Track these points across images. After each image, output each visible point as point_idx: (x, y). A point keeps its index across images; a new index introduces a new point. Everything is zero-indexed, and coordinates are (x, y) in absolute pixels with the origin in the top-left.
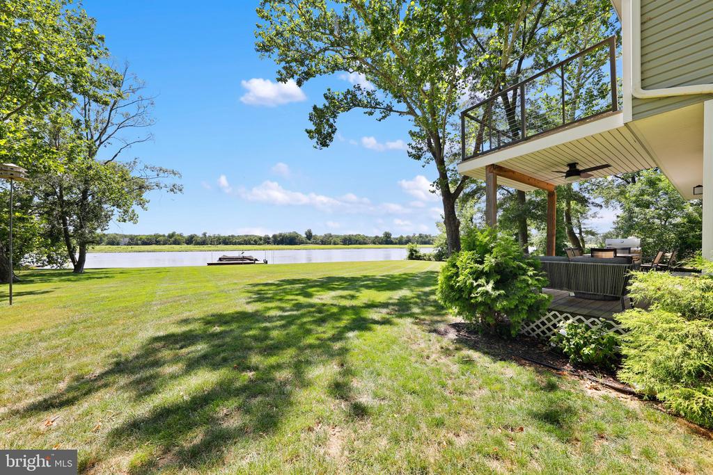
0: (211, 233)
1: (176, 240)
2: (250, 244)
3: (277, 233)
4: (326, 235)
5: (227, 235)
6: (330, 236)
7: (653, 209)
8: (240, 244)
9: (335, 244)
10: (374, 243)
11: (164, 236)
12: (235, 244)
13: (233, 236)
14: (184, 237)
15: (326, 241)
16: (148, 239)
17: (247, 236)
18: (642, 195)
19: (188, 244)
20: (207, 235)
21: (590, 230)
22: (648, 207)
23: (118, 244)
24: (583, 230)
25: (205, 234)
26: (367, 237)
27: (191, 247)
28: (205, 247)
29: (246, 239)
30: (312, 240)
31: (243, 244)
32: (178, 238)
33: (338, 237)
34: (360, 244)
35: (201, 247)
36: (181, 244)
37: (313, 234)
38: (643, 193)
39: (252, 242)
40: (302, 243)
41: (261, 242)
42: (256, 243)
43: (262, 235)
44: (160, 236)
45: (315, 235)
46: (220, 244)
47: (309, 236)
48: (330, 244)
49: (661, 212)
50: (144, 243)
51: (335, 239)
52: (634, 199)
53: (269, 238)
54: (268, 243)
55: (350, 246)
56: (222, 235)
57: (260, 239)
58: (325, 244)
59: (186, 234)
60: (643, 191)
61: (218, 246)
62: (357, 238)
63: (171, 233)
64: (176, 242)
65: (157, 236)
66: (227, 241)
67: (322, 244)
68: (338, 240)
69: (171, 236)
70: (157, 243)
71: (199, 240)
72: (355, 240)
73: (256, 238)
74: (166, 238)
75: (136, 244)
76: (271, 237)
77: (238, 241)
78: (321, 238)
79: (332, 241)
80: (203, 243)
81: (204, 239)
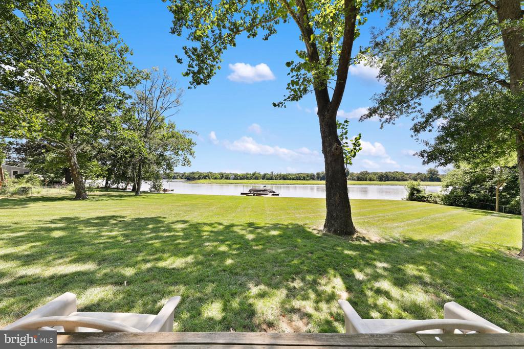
0: (276, 172)
2: (300, 179)
3: (320, 171)
4: (362, 173)
5: (285, 173)
6: (366, 173)
8: (293, 179)
9: (370, 180)
12: (290, 179)
13: (289, 174)
14: (261, 175)
15: (362, 178)
16: (243, 176)
19: (263, 179)
20: (273, 173)
23: (230, 179)
25: (272, 173)
26: (407, 174)
28: (272, 181)
29: (298, 176)
30: (349, 177)
31: (295, 180)
32: (257, 175)
33: (375, 174)
34: (398, 180)
35: (270, 182)
36: (259, 179)
37: (350, 172)
39: (302, 178)
41: (309, 178)
42: (304, 179)
43: (309, 172)
45: (353, 173)
46: (281, 179)
48: (366, 180)
50: (241, 179)
51: (370, 176)
53: (314, 175)
54: (313, 179)
55: (386, 182)
56: (282, 173)
57: (308, 176)
58: (361, 180)
59: (262, 173)
62: (394, 175)
63: (254, 172)
64: (256, 178)
65: (247, 174)
66: (285, 177)
67: (358, 180)
68: (374, 177)
69: (254, 174)
70: (247, 178)
71: (269, 176)
72: (392, 177)
73: (304, 175)
74: (251, 175)
75: (237, 179)
76: (315, 174)
77: (292, 177)
78: (357, 175)
79: (368, 178)
80: (271, 179)
81: (272, 176)
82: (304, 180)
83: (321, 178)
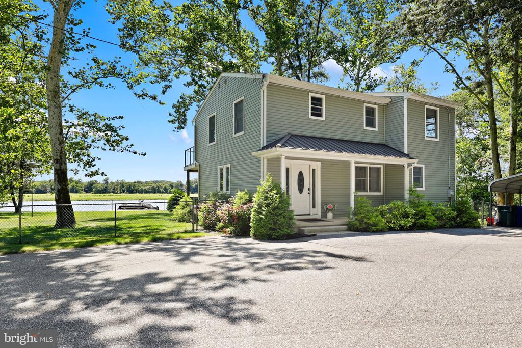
2: (159, 192)
5: (132, 181)
8: (147, 192)
12: (141, 192)
13: (139, 182)
14: (82, 184)
17: (155, 182)
19: (87, 192)
20: (109, 181)
25: (107, 181)
27: (91, 195)
28: (107, 196)
29: (155, 185)
35: (102, 196)
36: (80, 193)
39: (161, 190)
46: (124, 192)
53: (182, 185)
56: (127, 181)
57: (172, 186)
61: (122, 194)
66: (132, 188)
71: (100, 187)
73: (166, 185)
77: (144, 188)
80: (105, 191)
81: (105, 186)
82: (166, 192)
83: (194, 189)
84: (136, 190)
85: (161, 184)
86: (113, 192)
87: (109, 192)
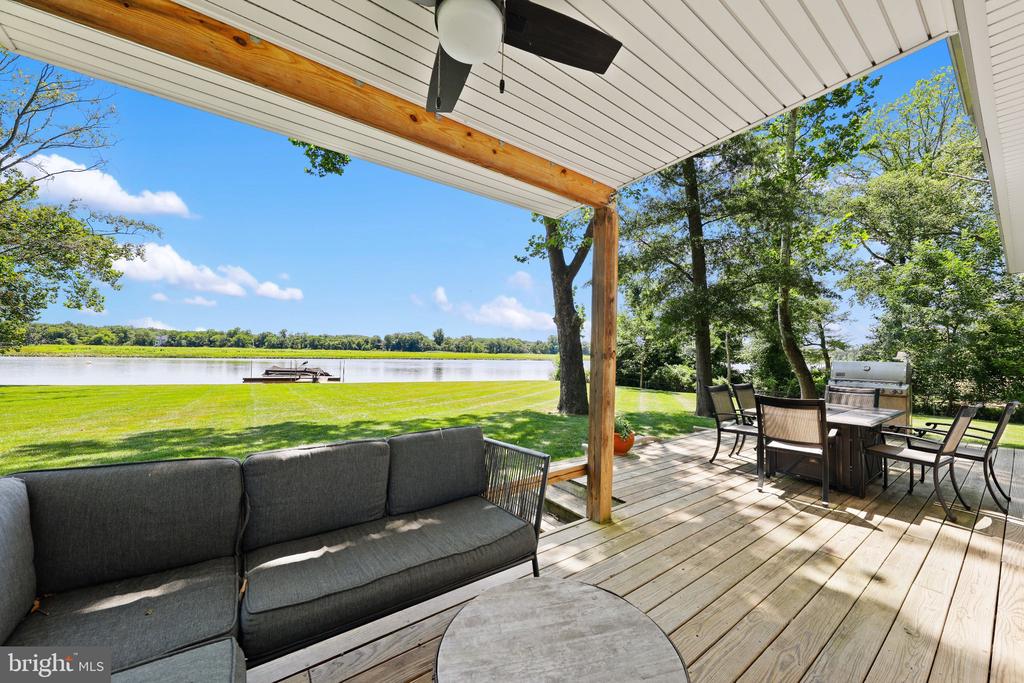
1: (239, 340)
2: (351, 348)
3: (391, 333)
4: (463, 339)
5: (316, 335)
6: (471, 339)
7: (933, 308)
8: (336, 348)
9: (476, 351)
10: (535, 352)
11: (222, 334)
12: (328, 348)
13: (325, 336)
14: (252, 336)
15: (464, 348)
16: (198, 338)
17: (346, 337)
18: (916, 283)
19: (257, 346)
20: (287, 334)
21: (837, 339)
22: (926, 304)
23: (151, 344)
24: (827, 339)
25: (283, 334)
26: (524, 343)
27: (262, 351)
29: (345, 340)
30: (443, 345)
31: (339, 348)
32: (242, 337)
33: (481, 341)
34: (513, 352)
35: (277, 352)
36: (247, 347)
37: (445, 336)
38: (916, 279)
39: (354, 346)
40: (428, 349)
41: (369, 346)
42: (359, 347)
43: (370, 335)
44: (216, 333)
45: (449, 338)
46: (305, 347)
47: (439, 339)
48: (469, 351)
49: (949, 313)
50: (191, 344)
51: (477, 344)
52: (902, 288)
53: (379, 341)
54: (378, 348)
55: (498, 355)
56: (310, 334)
57: (367, 341)
58: (461, 352)
59: (256, 332)
60: (917, 276)
61: (303, 350)
62: (508, 344)
63: (233, 329)
64: (240, 344)
65: (211, 333)
66: (317, 343)
67: (458, 351)
68: (482, 346)
69: (231, 335)
70: (211, 344)
71: (274, 340)
72: (506, 346)
73: (360, 340)
74: (225, 336)
75: (179, 345)
76: (382, 339)
77: (332, 343)
78: (457, 342)
79: (473, 347)
80: (281, 345)
81: (283, 339)
82: (360, 349)
83: (394, 346)
84: (322, 345)
85: (353, 339)
86: (292, 347)
87: (287, 348)
